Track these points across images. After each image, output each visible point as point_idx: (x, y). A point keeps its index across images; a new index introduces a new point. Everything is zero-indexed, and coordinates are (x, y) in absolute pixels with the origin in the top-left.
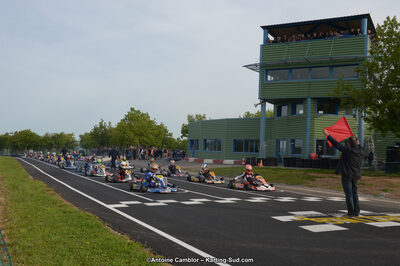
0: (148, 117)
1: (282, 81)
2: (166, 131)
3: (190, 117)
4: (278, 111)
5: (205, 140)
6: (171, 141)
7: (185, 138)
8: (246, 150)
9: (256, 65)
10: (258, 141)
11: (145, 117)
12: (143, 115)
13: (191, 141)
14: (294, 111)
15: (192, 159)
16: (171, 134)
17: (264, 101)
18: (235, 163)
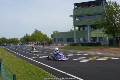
0: (41, 32)
1: (80, 20)
2: (47, 36)
3: (54, 32)
4: (79, 29)
5: (58, 39)
6: (48, 39)
7: (52, 38)
8: (71, 41)
9: (72, 16)
10: (74, 38)
11: (40, 32)
12: (39, 31)
13: (54, 39)
14: (84, 29)
15: (54, 44)
16: (48, 37)
17: (75, 26)
18: (67, 45)
